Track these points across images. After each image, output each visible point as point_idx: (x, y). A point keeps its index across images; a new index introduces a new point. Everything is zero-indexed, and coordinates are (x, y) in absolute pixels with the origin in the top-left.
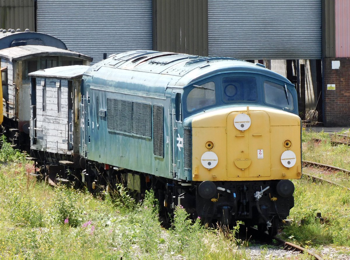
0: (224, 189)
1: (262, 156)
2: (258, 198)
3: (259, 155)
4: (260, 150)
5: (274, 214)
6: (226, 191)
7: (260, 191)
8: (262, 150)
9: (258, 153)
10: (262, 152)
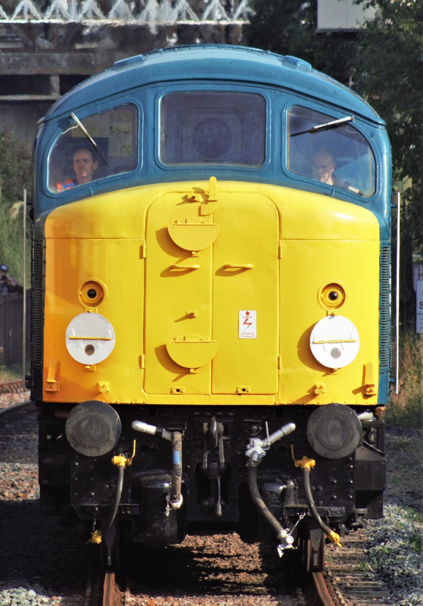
0: (151, 429)
1: (253, 329)
2: (255, 458)
3: (243, 328)
4: (248, 313)
5: (302, 510)
6: (158, 434)
7: (263, 436)
8: (253, 313)
9: (242, 320)
10: (253, 319)
